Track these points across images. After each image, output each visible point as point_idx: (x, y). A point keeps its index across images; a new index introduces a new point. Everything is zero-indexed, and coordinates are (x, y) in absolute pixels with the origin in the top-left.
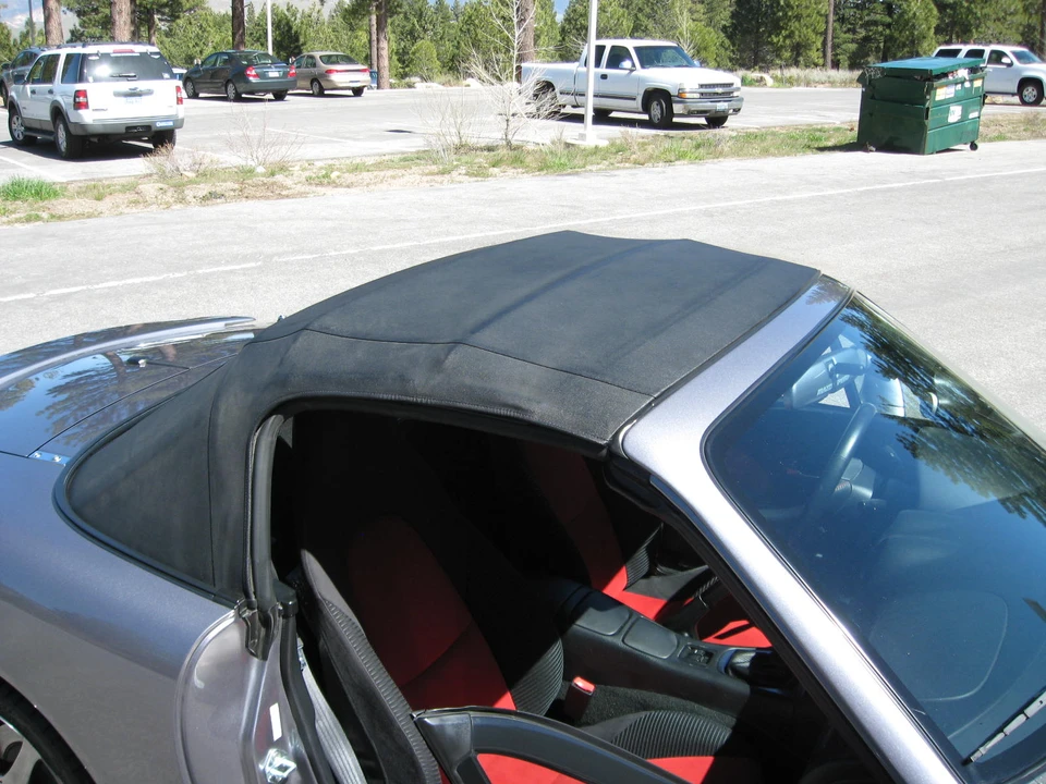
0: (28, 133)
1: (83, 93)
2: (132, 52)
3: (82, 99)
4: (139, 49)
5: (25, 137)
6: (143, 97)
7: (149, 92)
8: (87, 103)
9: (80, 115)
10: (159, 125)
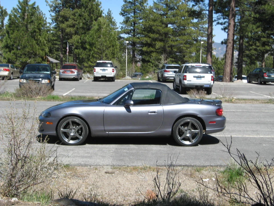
0: (177, 87)
1: (186, 76)
2: (201, 66)
3: (185, 78)
4: (204, 65)
5: (176, 88)
6: (202, 78)
7: (204, 77)
8: (186, 79)
9: (184, 82)
10: (205, 86)
